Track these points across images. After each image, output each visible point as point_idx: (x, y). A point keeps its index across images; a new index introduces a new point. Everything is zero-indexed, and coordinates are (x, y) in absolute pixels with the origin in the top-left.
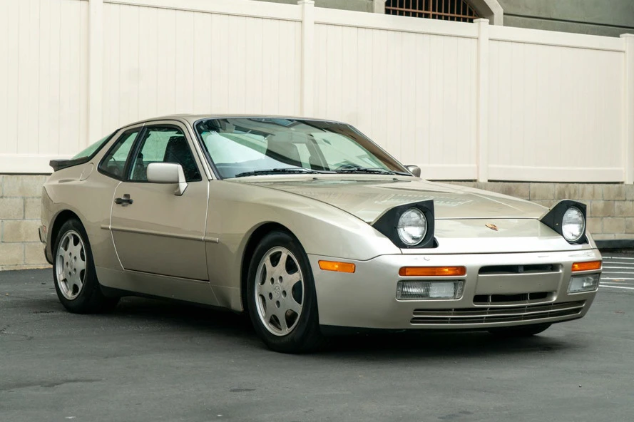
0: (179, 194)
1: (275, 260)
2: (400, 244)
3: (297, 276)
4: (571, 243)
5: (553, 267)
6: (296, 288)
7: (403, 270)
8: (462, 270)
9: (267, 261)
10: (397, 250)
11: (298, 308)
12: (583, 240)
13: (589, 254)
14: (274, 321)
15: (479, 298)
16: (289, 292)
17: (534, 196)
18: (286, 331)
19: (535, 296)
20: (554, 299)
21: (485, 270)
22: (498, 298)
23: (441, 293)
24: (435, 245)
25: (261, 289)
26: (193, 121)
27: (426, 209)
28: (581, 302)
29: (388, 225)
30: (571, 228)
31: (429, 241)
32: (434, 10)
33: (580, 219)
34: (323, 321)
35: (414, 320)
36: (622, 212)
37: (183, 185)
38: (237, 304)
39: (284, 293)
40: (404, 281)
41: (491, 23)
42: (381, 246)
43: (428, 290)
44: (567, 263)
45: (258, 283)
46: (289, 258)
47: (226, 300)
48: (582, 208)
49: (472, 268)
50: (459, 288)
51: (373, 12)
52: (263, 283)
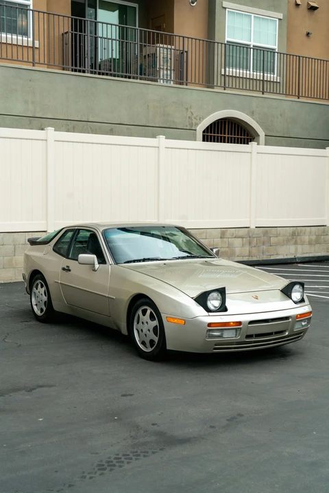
0: (94, 270)
1: (144, 312)
2: (208, 310)
3: (156, 323)
4: (295, 303)
5: (287, 318)
6: (155, 329)
7: (210, 325)
8: (240, 323)
9: (140, 312)
10: (206, 313)
11: (156, 339)
12: (302, 301)
13: (305, 308)
14: (143, 343)
15: (248, 336)
16: (151, 330)
17: (279, 234)
18: (150, 350)
19: (277, 333)
20: (287, 333)
21: (251, 322)
22: (258, 336)
23: (229, 335)
24: (226, 310)
25: (136, 327)
26: (102, 229)
27: (222, 291)
28: (301, 333)
29: (202, 300)
30: (296, 295)
31: (223, 308)
32: (228, 134)
33: (301, 290)
34: (168, 348)
35: (215, 349)
36: (325, 241)
37: (97, 266)
38: (124, 331)
39: (149, 330)
40: (210, 330)
41: (258, 144)
42: (198, 311)
43: (222, 334)
44: (294, 316)
45: (135, 323)
46: (151, 312)
47: (119, 328)
48: (302, 285)
49: (245, 322)
50: (238, 332)
51: (195, 140)
52: (138, 323)
